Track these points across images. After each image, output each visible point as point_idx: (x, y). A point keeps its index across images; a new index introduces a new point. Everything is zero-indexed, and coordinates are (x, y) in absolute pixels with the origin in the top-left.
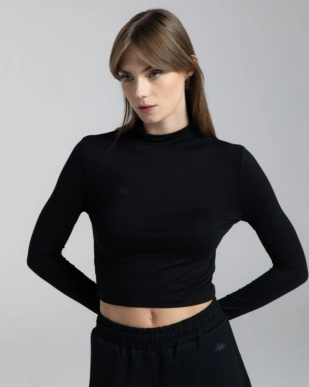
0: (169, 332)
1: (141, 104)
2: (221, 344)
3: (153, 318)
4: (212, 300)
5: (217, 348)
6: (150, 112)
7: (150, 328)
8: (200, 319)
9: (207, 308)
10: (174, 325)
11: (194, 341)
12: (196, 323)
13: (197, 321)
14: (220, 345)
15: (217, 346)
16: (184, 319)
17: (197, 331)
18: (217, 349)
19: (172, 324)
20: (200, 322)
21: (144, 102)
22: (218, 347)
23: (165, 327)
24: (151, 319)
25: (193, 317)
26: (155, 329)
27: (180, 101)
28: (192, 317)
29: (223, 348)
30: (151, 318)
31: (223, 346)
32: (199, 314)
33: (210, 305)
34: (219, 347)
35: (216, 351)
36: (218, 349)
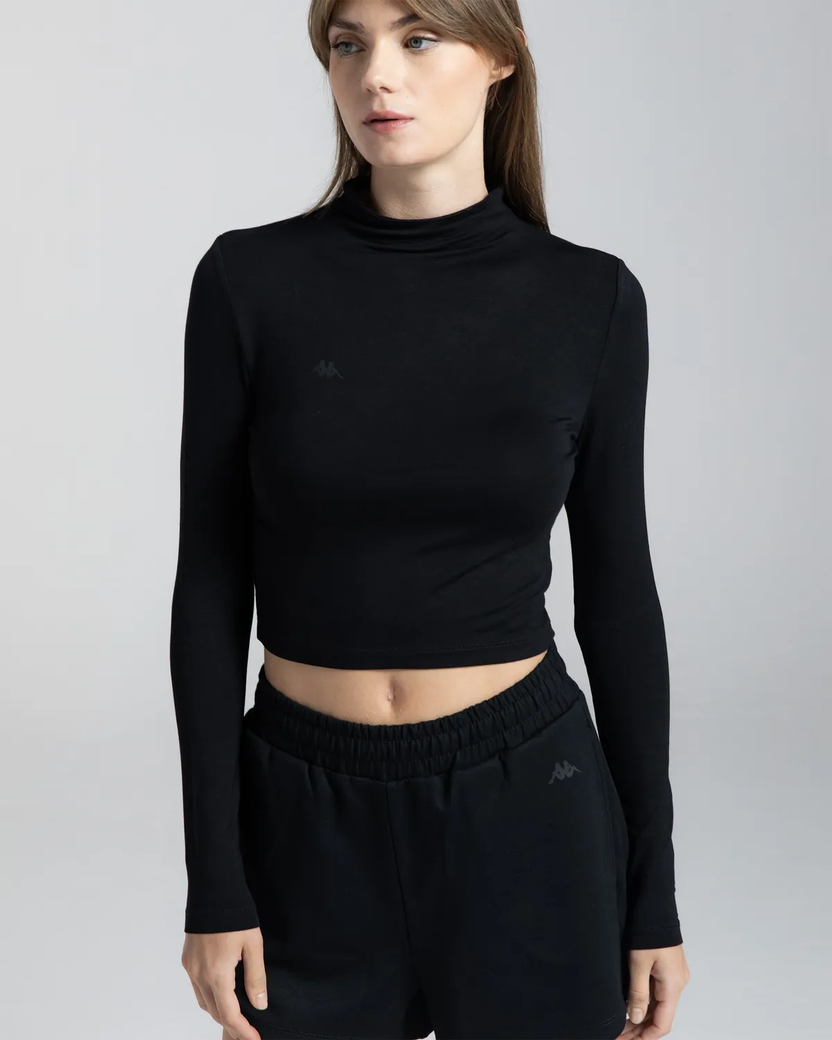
0: (433, 737)
1: (376, 107)
2: (566, 763)
3: (395, 697)
4: (546, 652)
5: (555, 774)
6: (395, 133)
7: (385, 726)
8: (513, 703)
9: (531, 673)
10: (447, 719)
11: (497, 757)
12: (503, 715)
13: (504, 709)
14: (563, 766)
15: (554, 769)
16: (473, 704)
17: (505, 734)
18: (554, 777)
19: (442, 716)
20: (512, 709)
21: (382, 104)
22: (557, 771)
23: (423, 725)
24: (389, 700)
25: (495, 699)
26: (400, 728)
27: (471, 129)
28: (493, 699)
29: (570, 775)
30: (391, 697)
31: (570, 770)
32: (509, 689)
33: (539, 665)
34: (559, 772)
35: (552, 781)
36: (559, 777)
